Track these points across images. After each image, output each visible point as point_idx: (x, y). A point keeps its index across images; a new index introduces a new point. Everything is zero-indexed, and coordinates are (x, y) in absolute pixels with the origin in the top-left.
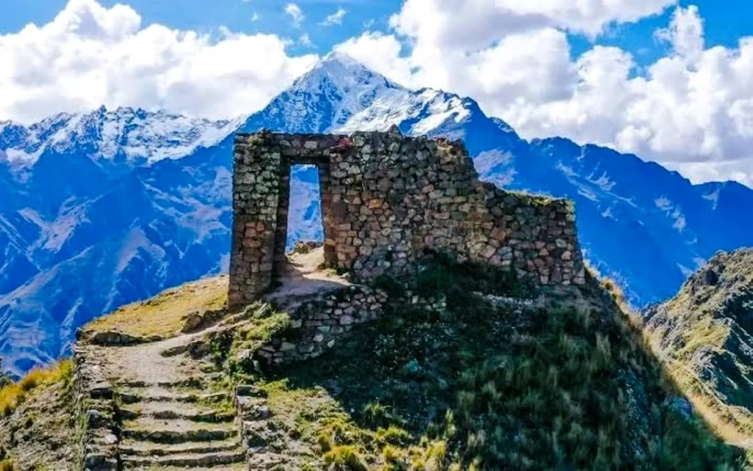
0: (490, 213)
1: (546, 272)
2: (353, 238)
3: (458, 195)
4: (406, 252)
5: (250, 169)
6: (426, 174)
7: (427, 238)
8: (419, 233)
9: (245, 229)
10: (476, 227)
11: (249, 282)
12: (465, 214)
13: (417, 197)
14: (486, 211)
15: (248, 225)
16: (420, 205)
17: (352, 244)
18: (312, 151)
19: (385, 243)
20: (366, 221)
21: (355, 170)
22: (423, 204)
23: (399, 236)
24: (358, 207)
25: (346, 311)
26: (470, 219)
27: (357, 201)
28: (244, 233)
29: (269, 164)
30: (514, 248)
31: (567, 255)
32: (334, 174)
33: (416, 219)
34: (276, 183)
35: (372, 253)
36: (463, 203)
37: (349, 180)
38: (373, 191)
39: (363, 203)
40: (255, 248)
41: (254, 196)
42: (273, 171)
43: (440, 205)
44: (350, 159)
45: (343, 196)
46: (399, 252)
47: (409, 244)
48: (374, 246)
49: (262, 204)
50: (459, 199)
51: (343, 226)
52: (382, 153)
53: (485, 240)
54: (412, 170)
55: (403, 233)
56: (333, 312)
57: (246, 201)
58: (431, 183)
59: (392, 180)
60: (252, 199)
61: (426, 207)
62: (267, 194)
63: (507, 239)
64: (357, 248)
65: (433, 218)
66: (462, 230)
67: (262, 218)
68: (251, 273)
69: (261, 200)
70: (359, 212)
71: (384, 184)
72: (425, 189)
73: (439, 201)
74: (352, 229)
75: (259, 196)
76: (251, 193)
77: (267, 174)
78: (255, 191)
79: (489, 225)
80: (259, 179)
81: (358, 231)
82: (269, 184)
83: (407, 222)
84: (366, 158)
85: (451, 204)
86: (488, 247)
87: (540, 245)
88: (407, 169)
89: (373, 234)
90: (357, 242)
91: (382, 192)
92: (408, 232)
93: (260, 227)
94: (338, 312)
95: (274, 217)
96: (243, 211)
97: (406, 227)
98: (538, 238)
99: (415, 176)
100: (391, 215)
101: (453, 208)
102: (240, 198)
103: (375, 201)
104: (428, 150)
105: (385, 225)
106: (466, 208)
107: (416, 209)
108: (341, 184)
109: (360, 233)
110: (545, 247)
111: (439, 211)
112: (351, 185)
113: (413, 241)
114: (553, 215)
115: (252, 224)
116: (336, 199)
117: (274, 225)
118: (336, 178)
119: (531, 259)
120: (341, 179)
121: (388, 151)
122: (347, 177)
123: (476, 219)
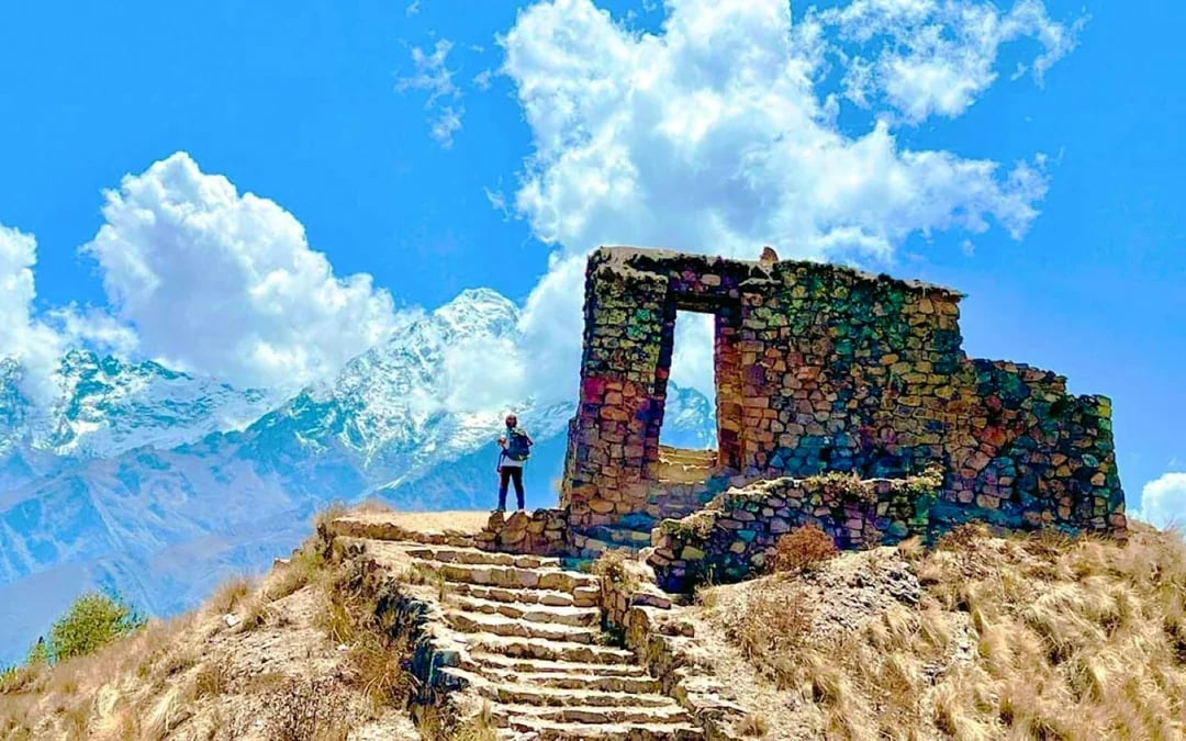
0: (983, 404)
1: (1066, 501)
2: (771, 420)
3: (935, 373)
4: (851, 449)
5: (620, 304)
6: (885, 337)
7: (884, 432)
8: (872, 423)
9: (607, 391)
10: (961, 423)
11: (605, 471)
12: (943, 402)
13: (871, 370)
14: (976, 400)
15: (610, 386)
16: (875, 383)
17: (769, 429)
18: (712, 289)
19: (820, 433)
20: (791, 397)
21: (780, 320)
22: (881, 381)
23: (842, 425)
24: (781, 375)
25: (779, 512)
26: (952, 411)
27: (780, 366)
28: (603, 397)
29: (649, 299)
30: (1018, 460)
31: (1099, 479)
32: (748, 323)
33: (869, 401)
34: (657, 328)
35: (799, 446)
36: (941, 385)
37: (770, 335)
38: (804, 355)
39: (789, 371)
40: (619, 423)
41: (623, 344)
42: (655, 311)
43: (906, 385)
44: (773, 303)
45: (760, 357)
46: (841, 447)
47: (857, 437)
48: (801, 436)
49: (635, 356)
50: (937, 379)
51: (757, 402)
52: (821, 300)
53: (975, 443)
54: (866, 330)
55: (847, 420)
56: (760, 512)
57: (610, 351)
58: (894, 351)
59: (834, 341)
60: (620, 348)
61: (885, 385)
62: (644, 343)
63: (1008, 445)
64: (777, 435)
65: (895, 402)
66: (939, 425)
67: (632, 377)
68: (609, 458)
69: (634, 350)
70: (782, 383)
71: (822, 346)
72: (885, 360)
73: (905, 378)
74: (770, 407)
75: (631, 344)
76: (619, 339)
77: (643, 314)
78: (624, 337)
79: (981, 423)
80: (633, 321)
81: (779, 411)
82: (647, 328)
83: (853, 405)
84: (797, 304)
85: (923, 385)
86: (979, 454)
87: (1058, 459)
88: (858, 328)
89: (801, 418)
90: (776, 426)
91: (818, 357)
92: (855, 420)
93: (630, 392)
94: (768, 512)
95: (652, 378)
96: (604, 365)
97: (852, 412)
98: (1054, 451)
99: (869, 338)
100: (830, 393)
101: (928, 390)
102: (601, 345)
103: (807, 369)
104: (890, 302)
105: (818, 407)
106: (946, 393)
107: (868, 387)
108: (757, 338)
109: (782, 413)
110: (1066, 463)
111: (904, 393)
112: (774, 341)
113: (864, 434)
114: (1078, 418)
115: (618, 386)
116: (748, 360)
117: (651, 390)
118: (751, 330)
119: (1045, 479)
120: (758, 332)
121: (831, 298)
122: (768, 329)
123: (959, 410)
